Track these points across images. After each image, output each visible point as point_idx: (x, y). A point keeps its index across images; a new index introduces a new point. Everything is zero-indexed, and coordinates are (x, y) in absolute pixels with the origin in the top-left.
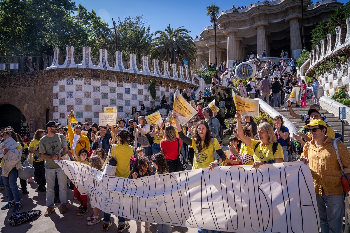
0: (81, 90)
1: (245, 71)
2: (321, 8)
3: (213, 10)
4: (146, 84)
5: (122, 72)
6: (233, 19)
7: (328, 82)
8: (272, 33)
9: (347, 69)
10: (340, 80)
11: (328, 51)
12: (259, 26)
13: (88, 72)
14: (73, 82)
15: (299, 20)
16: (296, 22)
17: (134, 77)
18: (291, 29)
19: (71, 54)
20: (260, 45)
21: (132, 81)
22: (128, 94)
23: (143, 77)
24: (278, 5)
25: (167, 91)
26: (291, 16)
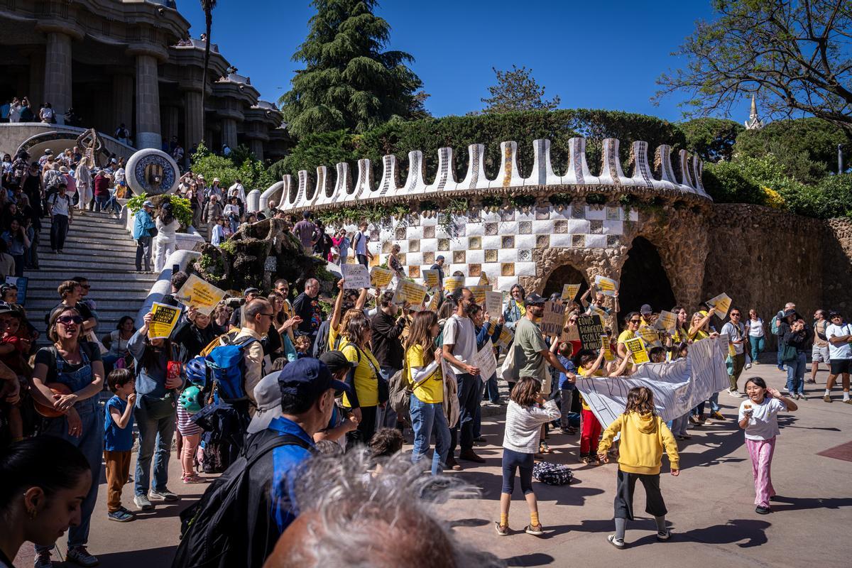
1: (154, 173)
2: (193, 54)
9: (405, 229)
11: (360, 188)
15: (160, 62)
16: (153, 65)
26: (147, 46)
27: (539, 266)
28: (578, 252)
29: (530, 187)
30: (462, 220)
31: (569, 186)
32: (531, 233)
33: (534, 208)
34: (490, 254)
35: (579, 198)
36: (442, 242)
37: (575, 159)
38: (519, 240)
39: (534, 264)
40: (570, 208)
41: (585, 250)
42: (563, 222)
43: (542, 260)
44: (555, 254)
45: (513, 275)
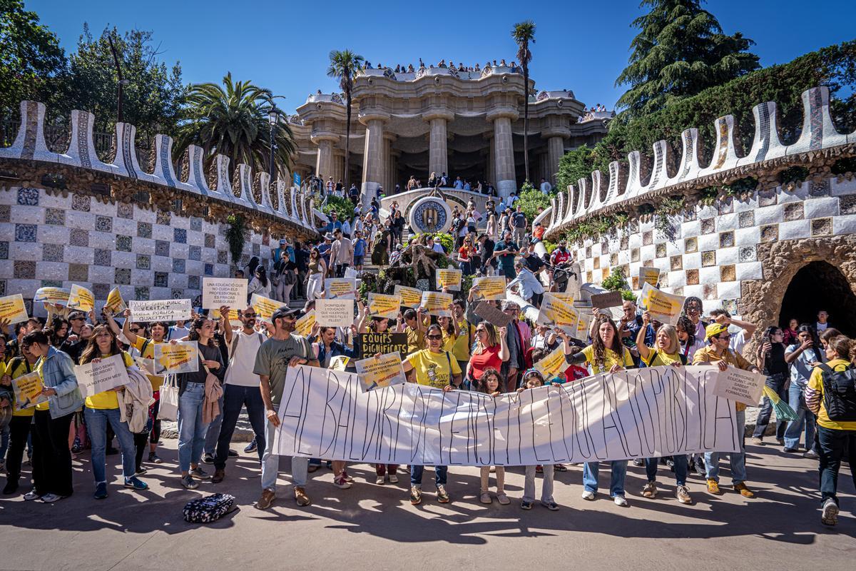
0: (62, 224)
1: (430, 216)
2: (550, 104)
3: (346, 64)
4: (223, 223)
5: (173, 189)
6: (382, 91)
7: (591, 257)
8: (456, 136)
9: (628, 238)
10: (613, 257)
11: (594, 200)
12: (435, 118)
13: (86, 177)
14: (40, 200)
15: (512, 120)
16: (506, 124)
17: (198, 204)
18: (497, 135)
19: (36, 124)
20: (437, 158)
21: (192, 213)
22: (181, 244)
23: (219, 206)
24: (476, 82)
25: (266, 243)
26: (500, 110)
27: (766, 266)
28: (822, 242)
29: (744, 167)
30: (676, 220)
31: (797, 156)
32: (754, 225)
33: (756, 192)
34: (707, 256)
35: (819, 170)
36: (660, 248)
37: (812, 117)
38: (740, 235)
39: (759, 263)
40: (806, 185)
41: (833, 239)
42: (796, 205)
43: (770, 259)
44: (789, 248)
45: (735, 280)
